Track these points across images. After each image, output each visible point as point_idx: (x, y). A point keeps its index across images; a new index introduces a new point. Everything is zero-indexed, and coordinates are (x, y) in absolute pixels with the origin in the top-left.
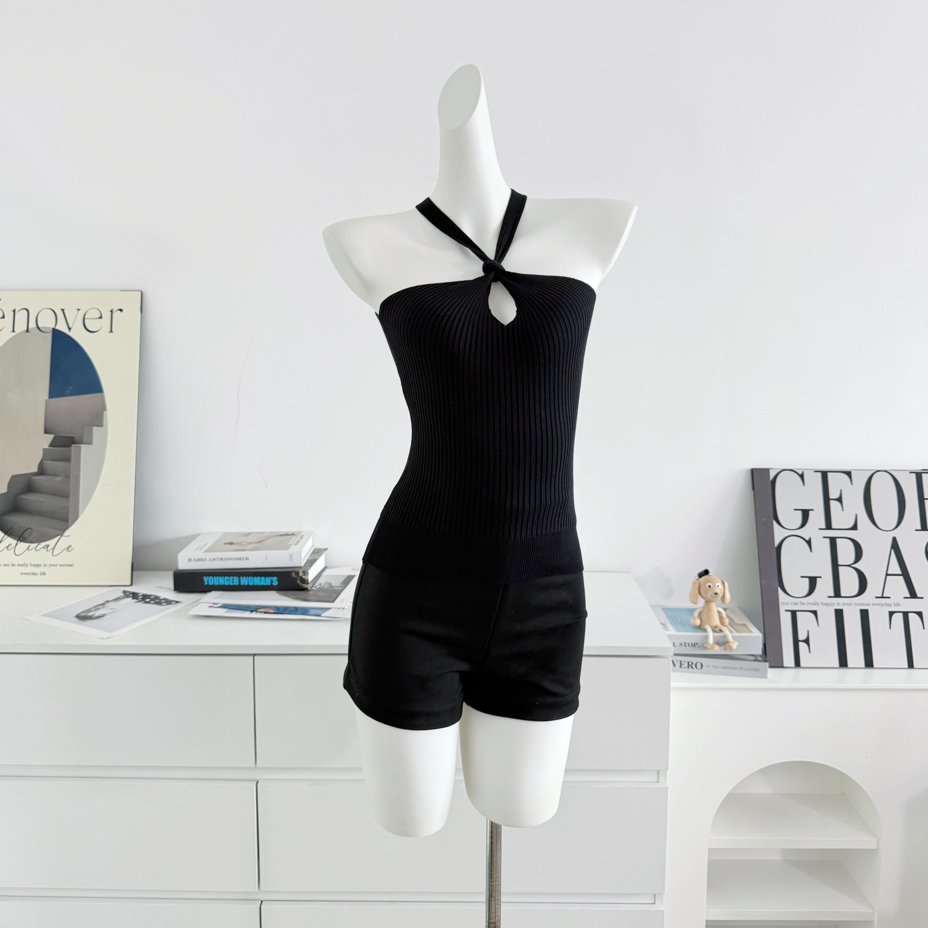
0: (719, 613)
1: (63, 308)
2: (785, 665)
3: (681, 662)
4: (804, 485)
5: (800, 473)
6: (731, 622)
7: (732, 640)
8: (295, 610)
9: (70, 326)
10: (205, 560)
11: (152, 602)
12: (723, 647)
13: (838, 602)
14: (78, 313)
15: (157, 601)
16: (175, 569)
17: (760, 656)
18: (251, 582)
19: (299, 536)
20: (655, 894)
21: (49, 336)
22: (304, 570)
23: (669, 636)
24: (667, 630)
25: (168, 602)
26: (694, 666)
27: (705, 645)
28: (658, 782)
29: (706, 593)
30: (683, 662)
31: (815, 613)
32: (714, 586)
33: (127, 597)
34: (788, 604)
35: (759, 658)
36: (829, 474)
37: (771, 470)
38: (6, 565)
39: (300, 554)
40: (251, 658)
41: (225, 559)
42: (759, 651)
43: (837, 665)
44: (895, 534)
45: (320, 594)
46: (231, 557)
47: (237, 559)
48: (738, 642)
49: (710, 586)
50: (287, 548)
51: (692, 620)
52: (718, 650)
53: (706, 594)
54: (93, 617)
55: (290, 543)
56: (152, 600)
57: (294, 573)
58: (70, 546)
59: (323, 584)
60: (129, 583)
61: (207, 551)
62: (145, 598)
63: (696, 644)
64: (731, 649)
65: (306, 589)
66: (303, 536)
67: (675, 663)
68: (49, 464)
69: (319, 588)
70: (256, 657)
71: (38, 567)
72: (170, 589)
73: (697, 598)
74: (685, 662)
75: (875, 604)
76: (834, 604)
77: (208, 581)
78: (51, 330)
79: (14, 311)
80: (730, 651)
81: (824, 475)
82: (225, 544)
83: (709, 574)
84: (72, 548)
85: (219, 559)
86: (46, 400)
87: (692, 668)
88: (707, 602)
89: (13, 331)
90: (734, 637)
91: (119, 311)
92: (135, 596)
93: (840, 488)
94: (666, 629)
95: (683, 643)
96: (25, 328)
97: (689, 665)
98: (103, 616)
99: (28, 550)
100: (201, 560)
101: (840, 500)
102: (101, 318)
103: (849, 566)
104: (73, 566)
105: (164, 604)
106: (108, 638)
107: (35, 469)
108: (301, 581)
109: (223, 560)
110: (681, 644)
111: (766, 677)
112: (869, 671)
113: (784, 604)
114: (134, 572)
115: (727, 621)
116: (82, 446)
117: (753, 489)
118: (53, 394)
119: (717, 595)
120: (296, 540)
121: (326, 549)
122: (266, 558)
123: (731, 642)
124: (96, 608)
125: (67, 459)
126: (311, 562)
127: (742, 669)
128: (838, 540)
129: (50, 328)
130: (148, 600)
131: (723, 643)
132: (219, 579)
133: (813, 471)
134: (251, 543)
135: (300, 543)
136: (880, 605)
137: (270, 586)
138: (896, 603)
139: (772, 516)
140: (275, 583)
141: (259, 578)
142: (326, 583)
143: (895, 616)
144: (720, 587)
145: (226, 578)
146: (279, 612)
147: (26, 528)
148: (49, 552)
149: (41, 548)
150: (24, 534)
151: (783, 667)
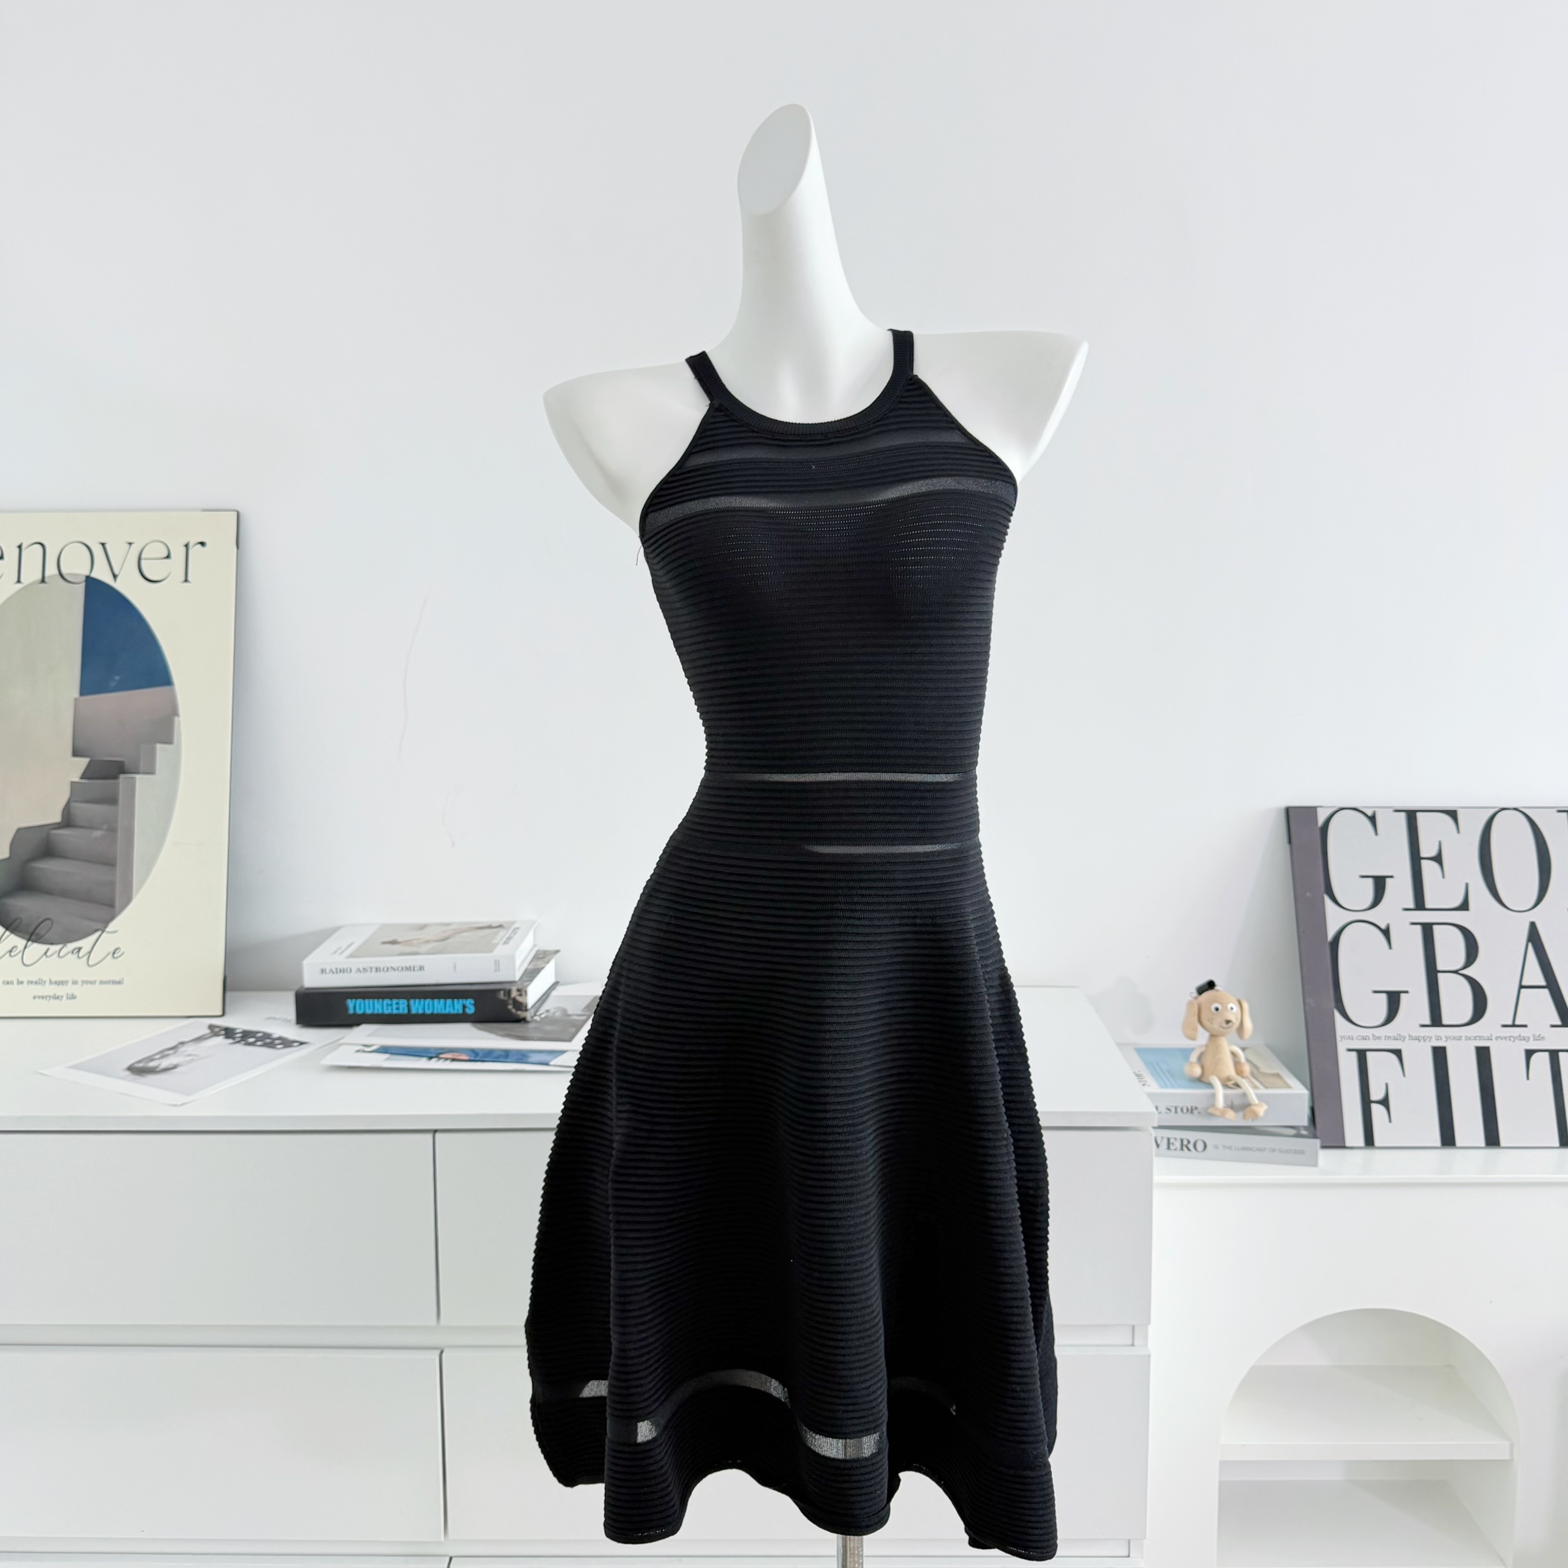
0: (1234, 1054)
1: (103, 541)
2: (1348, 1144)
3: (1169, 1140)
4: (1376, 833)
5: (1370, 813)
6: (1255, 1071)
7: (1256, 1101)
8: (504, 1056)
9: (116, 572)
10: (349, 970)
11: (259, 1043)
12: (1241, 1114)
13: (1438, 1035)
14: (130, 546)
15: (268, 1041)
16: (297, 987)
17: (1305, 1128)
18: (429, 1009)
19: (512, 929)
20: (1129, 1541)
21: (80, 589)
22: (520, 987)
23: (1151, 1096)
24: (1144, 1085)
25: (287, 1043)
26: (1191, 1146)
27: (1211, 1110)
28: (1133, 1345)
29: (1211, 1020)
30: (1172, 1141)
31: (1398, 1053)
32: (1225, 1009)
33: (216, 1034)
34: (1352, 1039)
35: (1304, 1132)
36: (1420, 816)
37: (1319, 810)
38: (8, 983)
39: (512, 959)
40: (429, 1137)
41: (383, 969)
42: (1303, 1119)
43: (1439, 1144)
44: (1533, 916)
45: (548, 1028)
46: (393, 966)
47: (404, 969)
48: (1267, 1103)
49: (1217, 1009)
50: (491, 951)
51: (1187, 1069)
52: (1232, 1118)
53: (1212, 1023)
54: (158, 1069)
55: (495, 941)
56: (258, 1039)
57: (502, 993)
58: (116, 950)
59: (552, 1011)
60: (220, 1013)
61: (351, 956)
62: (246, 1037)
63: (1194, 1108)
64: (1255, 1115)
65: (523, 1020)
66: (518, 928)
67: (1159, 1142)
68: (83, 810)
69: (545, 1017)
70: (438, 1135)
71: (63, 985)
72: (286, 1021)
73: (1195, 1030)
74: (1176, 1139)
75: (1502, 1038)
76: (1431, 1038)
77: (355, 1006)
78: (84, 579)
79: (20, 547)
80: (1253, 1120)
81: (1411, 816)
82: (384, 943)
83: (1216, 988)
84: (121, 952)
85: (373, 970)
86: (76, 699)
87: (1189, 1150)
88: (1213, 1036)
89: (19, 581)
90: (1259, 1097)
91: (199, 546)
92: (229, 1033)
93: (1439, 840)
94: (1142, 1083)
95: (1172, 1107)
96: (39, 577)
97: (1184, 1146)
98: (175, 1067)
99: (45, 956)
100: (342, 971)
101: (1438, 859)
102: (168, 557)
103: (1456, 972)
104: (123, 983)
105: (279, 1046)
106: (182, 1105)
107: (57, 819)
108: (514, 1007)
109: (380, 971)
110: (1169, 1110)
111: (1316, 1165)
112: (1493, 1152)
113: (1344, 1038)
114: (228, 994)
115: (1247, 1068)
116: (138, 776)
117: (1290, 842)
118: (87, 688)
119: (1230, 1024)
120: (505, 935)
121: (557, 952)
122: (455, 967)
123: (1255, 1105)
124: (163, 1054)
125: (112, 800)
126: (531, 974)
127: (1274, 1150)
128: (1435, 927)
129: (83, 575)
130: (251, 1040)
131: (1243, 1106)
132: (374, 1003)
133: (1391, 810)
134: (427, 942)
135: (512, 942)
136: (1510, 1040)
137: (461, 1015)
138: (1537, 1035)
139: (1323, 888)
140: (470, 1009)
141: (442, 1001)
142: (558, 1008)
143: (1535, 1057)
144: (1234, 1010)
145: (387, 1001)
146: (477, 1059)
147: (41, 920)
148: (82, 960)
149: (69, 953)
150: (39, 928)
151: (1344, 1147)
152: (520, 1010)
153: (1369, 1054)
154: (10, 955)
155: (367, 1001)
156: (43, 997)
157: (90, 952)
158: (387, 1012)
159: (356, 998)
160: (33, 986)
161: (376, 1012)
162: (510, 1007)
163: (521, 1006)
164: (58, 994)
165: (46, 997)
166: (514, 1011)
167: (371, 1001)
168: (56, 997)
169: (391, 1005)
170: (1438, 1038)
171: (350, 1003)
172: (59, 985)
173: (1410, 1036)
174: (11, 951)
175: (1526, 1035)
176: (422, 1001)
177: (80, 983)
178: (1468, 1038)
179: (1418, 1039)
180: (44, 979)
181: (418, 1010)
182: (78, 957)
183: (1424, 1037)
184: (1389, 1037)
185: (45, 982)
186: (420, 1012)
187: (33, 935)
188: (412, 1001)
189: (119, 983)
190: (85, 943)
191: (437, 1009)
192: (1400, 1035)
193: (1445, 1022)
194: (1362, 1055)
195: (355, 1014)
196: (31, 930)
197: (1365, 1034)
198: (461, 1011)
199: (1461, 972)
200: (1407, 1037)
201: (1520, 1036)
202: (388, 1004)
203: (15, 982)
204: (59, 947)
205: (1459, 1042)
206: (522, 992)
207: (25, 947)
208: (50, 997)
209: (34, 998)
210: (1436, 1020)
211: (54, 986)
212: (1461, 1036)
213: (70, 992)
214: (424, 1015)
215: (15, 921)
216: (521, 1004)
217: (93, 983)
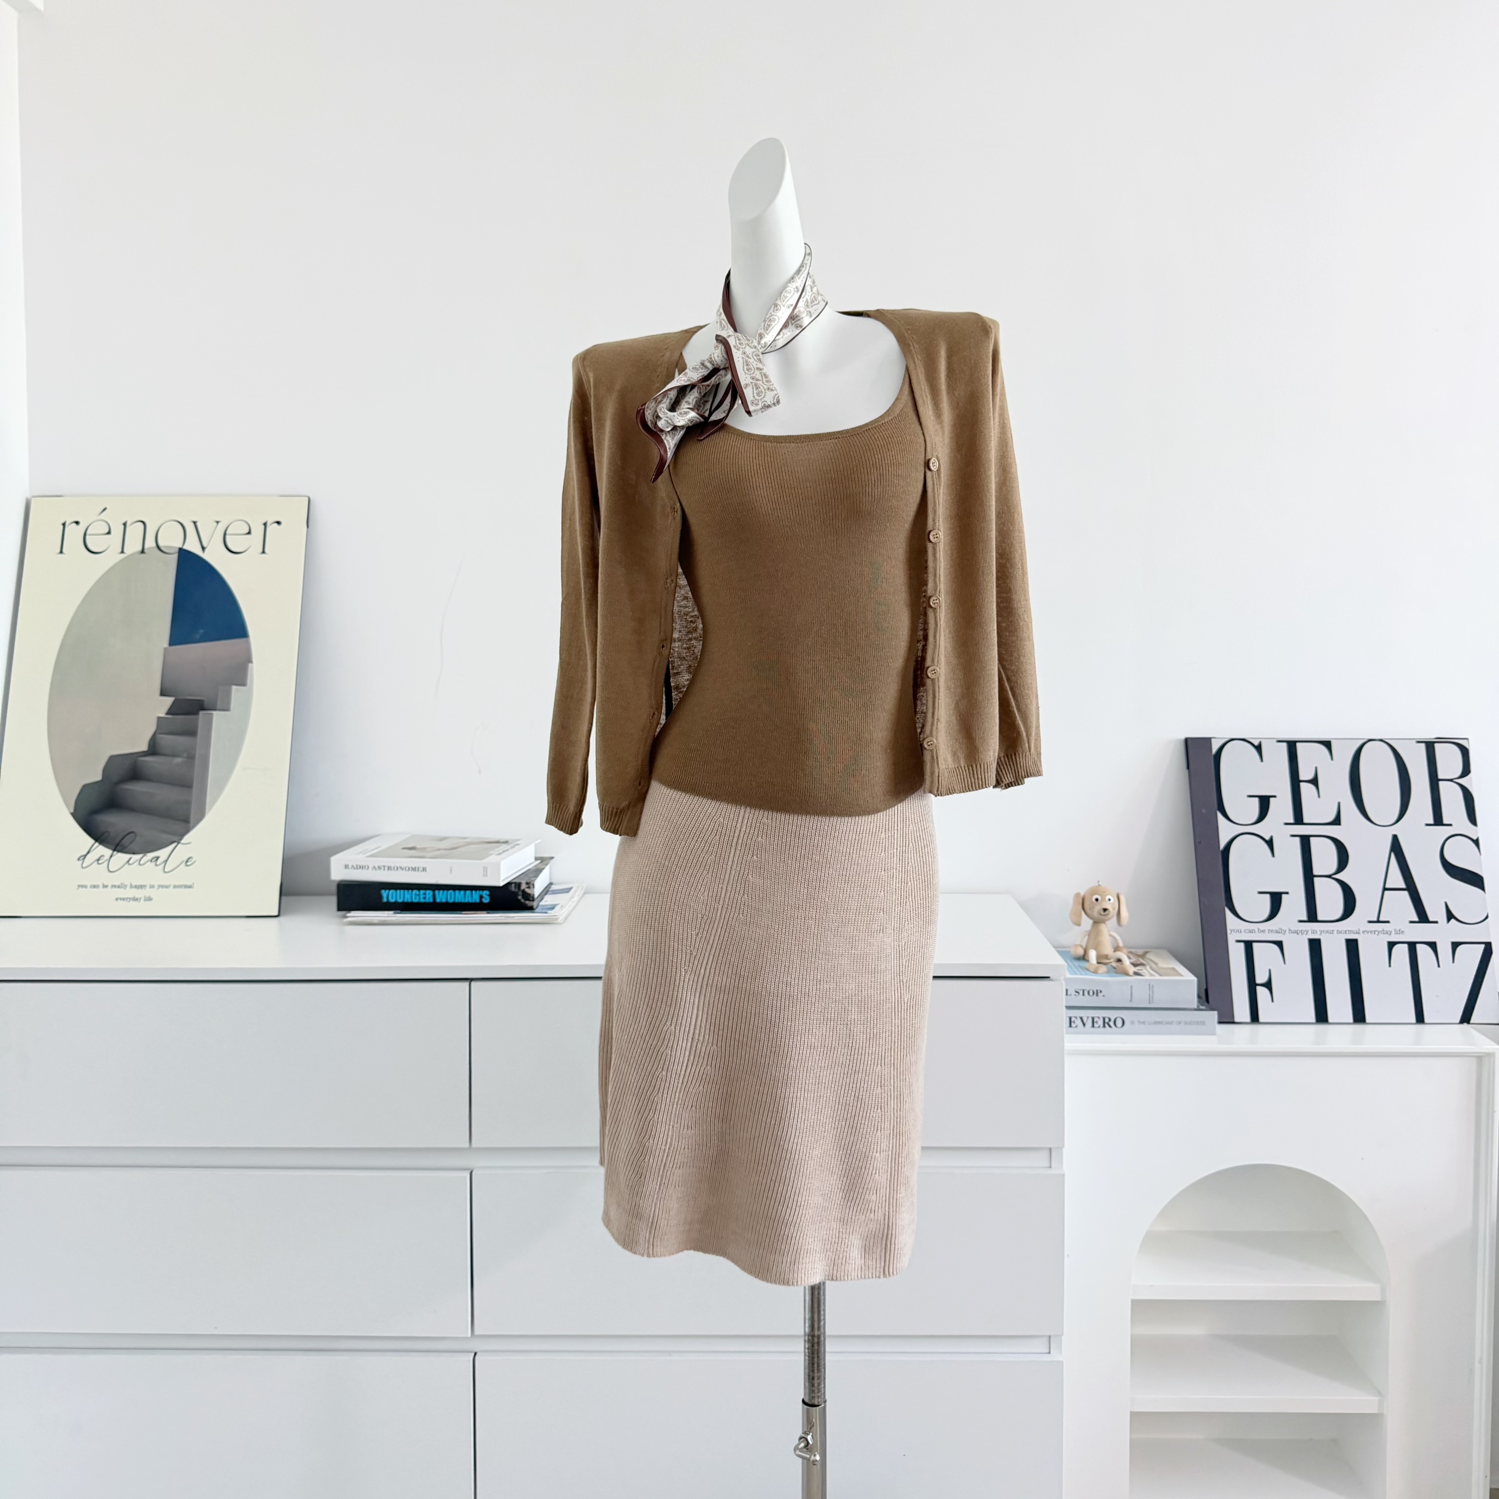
0: (1113, 938)
1: (195, 520)
2: (1236, 1020)
4: (1262, 761)
5: (1256, 743)
9: (205, 545)
13: (1314, 928)
14: (217, 526)
18: (451, 900)
19: (512, 845)
20: (1050, 1337)
21: (174, 559)
22: (528, 881)
26: (1112, 1023)
28: (1050, 1167)
29: (1092, 909)
31: (1279, 944)
32: (1104, 899)
34: (1241, 932)
36: (1299, 745)
37: (1213, 741)
38: (95, 887)
43: (1313, 1020)
44: (1395, 830)
49: (1097, 900)
57: (513, 885)
58: (189, 858)
60: (276, 913)
65: (530, 908)
66: (518, 844)
68: (164, 740)
71: (142, 889)
73: (1080, 917)
74: (1087, 1018)
75: (1368, 932)
76: (1307, 932)
77: (386, 896)
78: (177, 550)
79: (125, 524)
81: (1292, 746)
84: (194, 860)
86: (165, 650)
87: (1110, 1025)
88: (1096, 923)
89: (122, 552)
91: (276, 524)
93: (1315, 766)
95: (1080, 990)
96: (140, 548)
99: (128, 864)
101: (1314, 781)
102: (249, 533)
103: (1329, 876)
104: (193, 887)
108: (523, 897)
110: (1077, 992)
112: (1360, 1027)
113: (1234, 931)
116: (215, 713)
117: (1188, 768)
118: (172, 643)
119: (1107, 912)
125: (192, 732)
128: (1312, 839)
129: (176, 547)
132: (405, 894)
133: (1275, 741)
137: (479, 904)
138: (1398, 929)
139: (1216, 806)
140: (486, 899)
141: (462, 892)
143: (1396, 948)
144: (1111, 902)
145: (415, 892)
147: (126, 833)
148: (158, 867)
149: (148, 861)
150: (123, 841)
151: (1234, 1023)
152: (529, 900)
153: (1254, 945)
154: (98, 864)
155: (398, 891)
156: (124, 899)
157: (166, 861)
158: (415, 901)
159: (390, 889)
160: (117, 889)
161: (406, 900)
162: (520, 897)
163: (528, 897)
164: (137, 896)
165: (127, 899)
166: (523, 901)
167: (402, 891)
168: (135, 899)
169: (419, 895)
170: (1314, 932)
171: (384, 893)
172: (138, 888)
173: (1290, 930)
174: (99, 860)
175: (1388, 930)
176: (445, 892)
177: (156, 887)
178: (1339, 932)
179: (1296, 932)
180: (126, 884)
181: (442, 899)
182: (156, 865)
183: (1302, 930)
184: (1272, 931)
185: (126, 886)
186: (444, 900)
187: (118, 847)
188: (437, 892)
189: (190, 887)
190: (163, 853)
191: (458, 899)
192: (1281, 929)
193: (1320, 918)
194: (1248, 946)
195: (388, 902)
196: (117, 841)
197: (1251, 928)
198: (478, 901)
199: (1335, 876)
200: (1287, 932)
201: (1383, 930)
202: (416, 895)
203: (101, 886)
204: (140, 856)
205: (1331, 935)
206: (530, 885)
207: (111, 856)
208: (130, 899)
209: (117, 899)
210: (1312, 916)
211: (134, 890)
212: (1333, 931)
213: (147, 895)
214: (447, 903)
215: (104, 833)
216: (529, 895)
217: (167, 887)
